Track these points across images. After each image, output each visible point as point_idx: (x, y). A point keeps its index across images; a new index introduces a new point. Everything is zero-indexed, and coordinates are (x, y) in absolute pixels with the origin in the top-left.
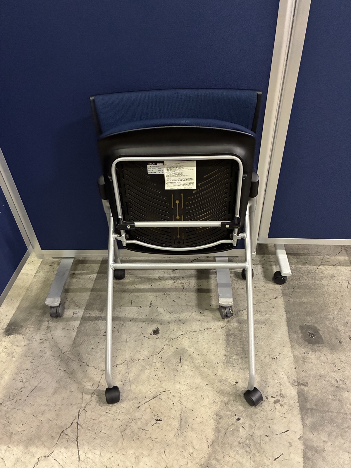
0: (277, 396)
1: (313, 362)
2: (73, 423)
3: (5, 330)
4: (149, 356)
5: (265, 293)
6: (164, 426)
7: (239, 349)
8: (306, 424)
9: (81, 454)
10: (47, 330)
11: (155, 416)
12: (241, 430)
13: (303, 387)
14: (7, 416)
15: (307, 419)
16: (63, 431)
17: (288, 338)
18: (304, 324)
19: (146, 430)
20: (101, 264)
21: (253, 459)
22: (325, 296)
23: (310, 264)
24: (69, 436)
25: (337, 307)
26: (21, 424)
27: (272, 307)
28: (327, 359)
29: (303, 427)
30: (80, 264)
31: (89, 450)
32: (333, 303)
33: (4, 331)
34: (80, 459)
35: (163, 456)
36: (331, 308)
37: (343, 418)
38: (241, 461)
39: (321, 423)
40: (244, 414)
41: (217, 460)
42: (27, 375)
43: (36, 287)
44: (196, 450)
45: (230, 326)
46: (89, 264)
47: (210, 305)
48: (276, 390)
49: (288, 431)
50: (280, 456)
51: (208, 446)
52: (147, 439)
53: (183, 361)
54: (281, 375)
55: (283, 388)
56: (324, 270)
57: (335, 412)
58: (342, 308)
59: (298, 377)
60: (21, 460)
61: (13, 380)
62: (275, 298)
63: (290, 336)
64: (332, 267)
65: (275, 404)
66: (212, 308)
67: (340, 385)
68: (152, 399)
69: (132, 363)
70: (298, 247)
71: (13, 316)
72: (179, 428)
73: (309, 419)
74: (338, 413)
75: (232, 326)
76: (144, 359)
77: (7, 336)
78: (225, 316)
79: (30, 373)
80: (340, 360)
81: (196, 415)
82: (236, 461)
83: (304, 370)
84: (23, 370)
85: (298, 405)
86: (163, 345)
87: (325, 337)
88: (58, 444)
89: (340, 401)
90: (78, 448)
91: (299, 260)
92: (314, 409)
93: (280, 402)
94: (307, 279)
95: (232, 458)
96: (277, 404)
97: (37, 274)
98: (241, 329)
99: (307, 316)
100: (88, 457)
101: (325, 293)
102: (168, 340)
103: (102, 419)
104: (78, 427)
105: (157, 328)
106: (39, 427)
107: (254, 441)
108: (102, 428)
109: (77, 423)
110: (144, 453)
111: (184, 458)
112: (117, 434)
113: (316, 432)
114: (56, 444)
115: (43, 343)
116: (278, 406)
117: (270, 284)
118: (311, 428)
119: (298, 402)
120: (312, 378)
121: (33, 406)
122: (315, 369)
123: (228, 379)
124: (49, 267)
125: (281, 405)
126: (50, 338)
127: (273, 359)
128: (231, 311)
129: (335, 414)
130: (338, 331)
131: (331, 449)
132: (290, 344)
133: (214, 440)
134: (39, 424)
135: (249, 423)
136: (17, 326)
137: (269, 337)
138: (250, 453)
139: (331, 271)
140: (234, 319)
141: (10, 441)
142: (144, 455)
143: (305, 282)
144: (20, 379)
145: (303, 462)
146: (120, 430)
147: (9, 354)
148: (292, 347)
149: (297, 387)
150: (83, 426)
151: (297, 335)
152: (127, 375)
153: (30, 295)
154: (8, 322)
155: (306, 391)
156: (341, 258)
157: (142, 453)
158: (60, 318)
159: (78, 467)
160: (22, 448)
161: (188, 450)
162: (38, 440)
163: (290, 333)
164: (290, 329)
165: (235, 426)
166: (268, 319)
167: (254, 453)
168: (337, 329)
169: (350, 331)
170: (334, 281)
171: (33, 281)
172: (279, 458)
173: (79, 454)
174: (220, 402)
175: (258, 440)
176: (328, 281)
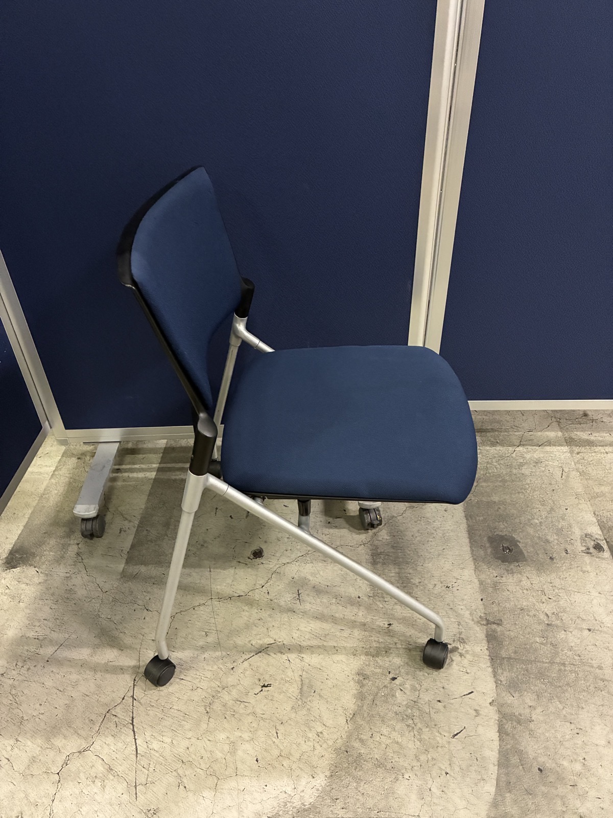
0: (454, 641)
1: (510, 590)
2: (125, 697)
3: (5, 561)
4: (247, 591)
6: (276, 695)
7: (393, 574)
8: (501, 681)
9: (140, 744)
10: (76, 558)
11: (260, 680)
12: (398, 694)
13: (494, 626)
14: (14, 692)
15: (502, 673)
16: (109, 710)
17: (471, 556)
18: (495, 534)
19: (246, 702)
20: (164, 453)
21: (419, 737)
22: (526, 492)
23: (502, 444)
24: (119, 718)
25: (546, 507)
26: (39, 703)
27: (443, 510)
28: (532, 584)
29: (497, 686)
30: (128, 454)
31: (153, 737)
32: (540, 502)
33: (3, 562)
34: (139, 752)
35: (274, 740)
36: (537, 508)
37: (560, 670)
38: (400, 740)
39: (524, 679)
40: (403, 671)
41: (362, 741)
42: (45, 628)
43: (56, 492)
44: (328, 727)
45: (377, 540)
46: (143, 454)
47: (345, 511)
48: (453, 634)
49: (472, 692)
50: (462, 731)
51: (347, 720)
52: (248, 715)
53: (304, 597)
54: (460, 611)
55: (463, 630)
56: (526, 453)
57: (546, 663)
58: (554, 508)
59: (487, 613)
60: (41, 759)
61: (22, 636)
63: (474, 553)
64: (537, 448)
65: (451, 654)
66: (348, 514)
67: (552, 621)
68: (253, 656)
69: (220, 603)
71: (18, 539)
72: (299, 696)
73: (506, 674)
74: (552, 663)
75: (380, 541)
76: (239, 596)
77: (10, 569)
78: (368, 524)
79: (50, 624)
81: (326, 676)
82: (391, 741)
83: (496, 601)
84: (39, 621)
85: (488, 654)
86: (271, 574)
87: (527, 552)
88: (101, 731)
89: (554, 645)
90: (135, 736)
91: (484, 439)
92: (512, 659)
93: (460, 651)
94: (498, 466)
95: (386, 737)
96: (455, 653)
97: (56, 473)
98: (395, 545)
99: (499, 522)
100: (151, 748)
101: (527, 487)
102: (278, 566)
103: (174, 688)
104: (134, 703)
105: (259, 548)
106: (67, 706)
107: (419, 710)
108: (174, 703)
109: (133, 697)
110: (243, 736)
111: (309, 740)
112: (199, 710)
113: (517, 692)
114: (98, 732)
115: (71, 578)
116: (455, 656)
118: (509, 687)
119: (487, 649)
120: (508, 613)
121: (57, 675)
122: (512, 599)
123: (376, 620)
124: (77, 461)
125: (461, 655)
126: (81, 570)
127: (447, 587)
128: (378, 517)
129: (546, 664)
130: (547, 541)
131: (541, 718)
132: (473, 564)
133: (356, 712)
134: (67, 702)
135: (411, 683)
136: (26, 554)
137: (439, 555)
138: (413, 728)
139: (536, 453)
140: (384, 530)
141: (19, 732)
142: (243, 740)
143: (496, 471)
144: (34, 634)
145: (498, 739)
146: (203, 704)
147: (13, 597)
148: (476, 569)
149: (484, 626)
150: (141, 701)
151: (483, 551)
152: (213, 620)
153: (45, 505)
154: (11, 549)
155: (499, 633)
156: (551, 434)
157: (241, 737)
158: (97, 539)
159: (135, 765)
160: (40, 741)
161: (314, 728)
162: (67, 727)
163: (473, 548)
164: (473, 541)
165: (389, 688)
166: (438, 528)
167: (420, 728)
168: (547, 540)
169: (567, 541)
170: (541, 468)
171: (49, 483)
172: (459, 734)
173: (137, 745)
174: (364, 655)
175: (426, 708)
176: (531, 468)
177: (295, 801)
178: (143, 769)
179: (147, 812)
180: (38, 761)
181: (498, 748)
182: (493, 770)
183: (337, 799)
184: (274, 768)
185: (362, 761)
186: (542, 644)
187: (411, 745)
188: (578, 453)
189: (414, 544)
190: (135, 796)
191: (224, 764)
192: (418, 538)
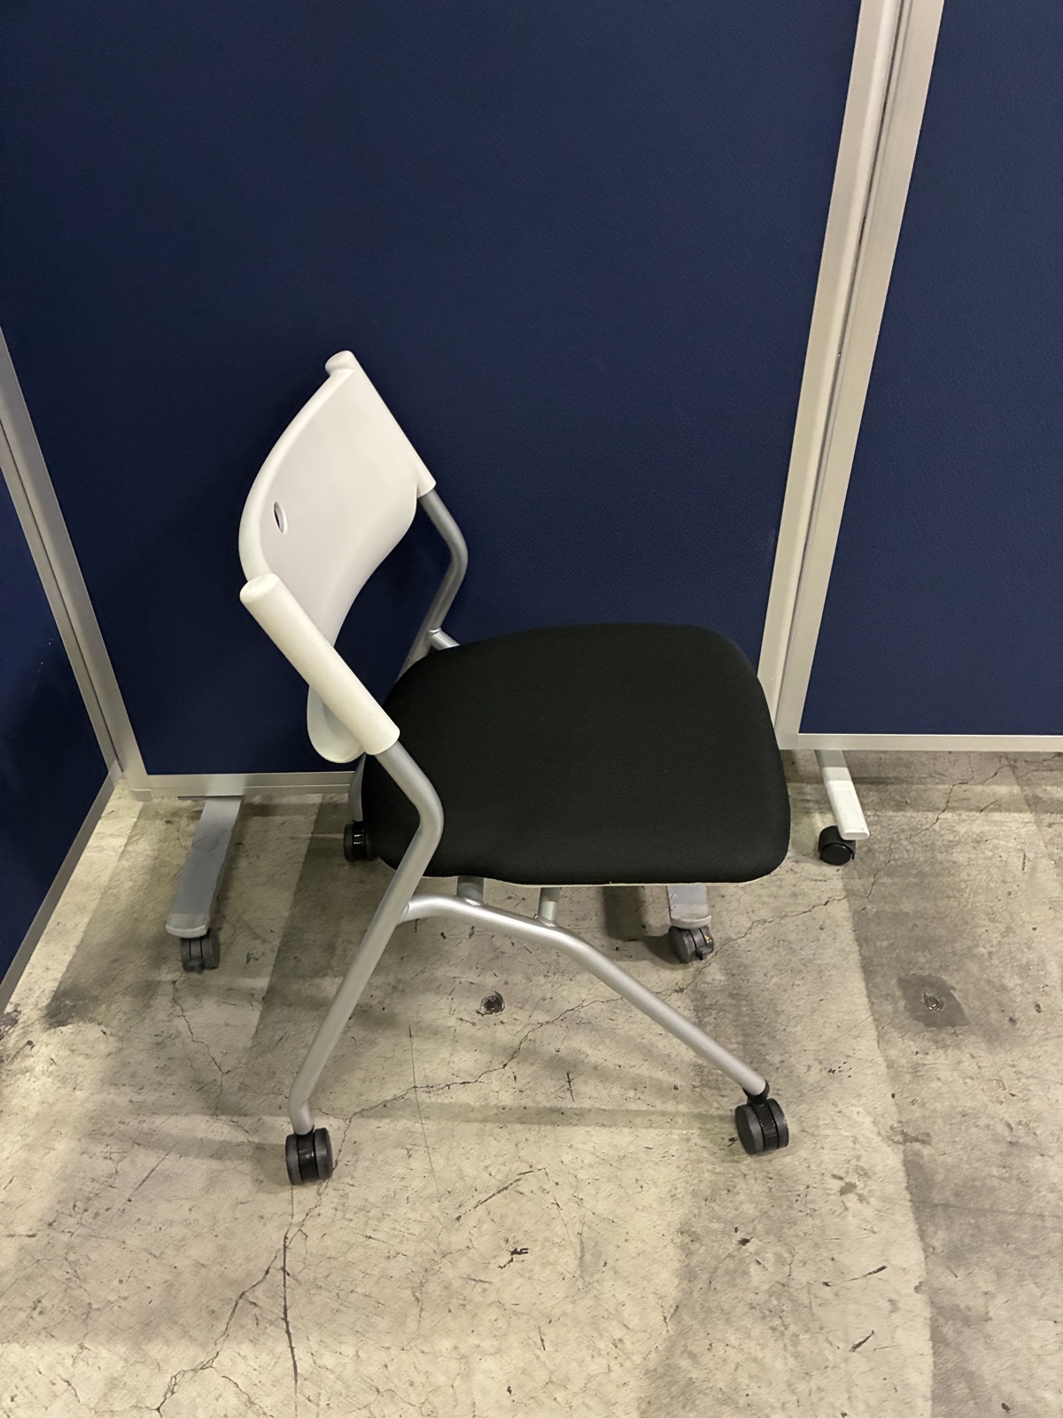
0: (847, 1172)
1: (942, 1078)
2: (270, 1271)
3: (45, 1011)
4: (477, 1073)
5: (796, 890)
6: (537, 1269)
7: (735, 1046)
8: (933, 1248)
9: (302, 1357)
10: (171, 1007)
11: (507, 1241)
12: (753, 1269)
13: (917, 1146)
14: (72, 1257)
15: (936, 1233)
16: (243, 1293)
17: (869, 1013)
18: (911, 973)
19: (485, 1282)
20: (319, 814)
21: (792, 1349)
22: (962, 895)
23: (914, 805)
24: (261, 1308)
25: (998, 924)
26: (117, 1280)
27: (817, 927)
28: (980, 1067)
29: (926, 1257)
30: (256, 815)
31: (323, 1344)
32: (987, 914)
33: (42, 1014)
34: (299, 1371)
35: (538, 1352)
36: (982, 926)
37: (1035, 1227)
38: (760, 1355)
39: (974, 1244)
40: (759, 1227)
41: (693, 1356)
42: (122, 1138)
43: (131, 884)
44: (632, 1330)
45: (704, 983)
46: (281, 816)
47: (644, 927)
48: (844, 1158)
49: (883, 1268)
50: (868, 1338)
51: (665, 1318)
52: (490, 1305)
53: (578, 1086)
54: (855, 1116)
55: (863, 1153)
56: (958, 823)
57: (1011, 1214)
58: (1012, 925)
59: (904, 1120)
60: (125, 1384)
61: (83, 1153)
62: (826, 903)
63: (875, 1008)
64: (978, 814)
65: (843, 1196)
66: (649, 934)
67: (1019, 1137)
68: (494, 1195)
69: (431, 1095)
70: (880, 758)
71: (67, 970)
72: (578, 1272)
73: (941, 1234)
74: (1020, 1214)
75: (708, 984)
76: (464, 1083)
77: (55, 1027)
78: (692, 955)
79: (132, 1132)
80: (1014, 1070)
81: (625, 1235)
82: (745, 1357)
83: (917, 1098)
84: (111, 1124)
85: (908, 1197)
86: (518, 1043)
87: (969, 1007)
88: (230, 1331)
89: (1023, 1183)
90: (290, 1342)
91: (884, 796)
92: (952, 1206)
93: (858, 1190)
94: (910, 847)
95: (735, 1350)
96: (849, 1194)
97: (130, 848)
98: (735, 992)
99: (917, 951)
100: (322, 1364)
101: (963, 886)
102: (529, 1029)
103: (356, 1254)
104: (287, 1282)
105: (494, 994)
106: (169, 1285)
107: (792, 1300)
108: (357, 1282)
109: (283, 1269)
110: (481, 1345)
112: (401, 1295)
113: (962, 1268)
114: (225, 1334)
115: (165, 1046)
116: (851, 1200)
117: (809, 865)
118: (948, 1257)
119: (906, 1188)
120: (940, 1120)
121: (150, 1228)
122: (947, 1096)
123: (708, 1130)
124: (165, 827)
125: (861, 1198)
126: (182, 1030)
127: (830, 1071)
128: (707, 938)
129: (1011, 1217)
130: (1003, 988)
131: (1005, 1314)
132: (874, 1029)
133: (681, 1302)
134: (169, 1278)
135: (775, 1250)
136: (83, 999)
137: (814, 1011)
138: (783, 1333)
139: (977, 824)
140: (713, 964)
141: (85, 1331)
142: (484, 1352)
143: (906, 856)
144: (104, 1150)
145: (931, 1352)
146: (409, 1285)
147: (64, 1081)
148: (881, 1038)
149: (900, 1146)
150: (299, 1277)
151: (891, 1004)
152: (419, 1128)
153: (112, 907)
154: (55, 989)
155: (926, 1158)
156: (1002, 790)
157: (478, 1346)
158: (210, 972)
159: (294, 1396)
160: (123, 1349)
161: (607, 1332)
162: (170, 1324)
163: (873, 1000)
164: (873, 987)
165: (736, 1258)
166: (810, 961)
167: (794, 1333)
168: (1002, 985)
169: (1038, 988)
170: (987, 852)
171: (116, 868)
172: (864, 1344)
173: (296, 1358)
174: (689, 1197)
175: (803, 1297)
176: (969, 852)
178: (309, 1403)
180: (122, 1386)
181: (932, 1368)
182: (926, 1408)
184: (540, 1404)
185: (695, 1393)
186: (1001, 1179)
187: (780, 1364)
188: (1050, 825)
189: (767, 990)
191: (452, 1397)
192: (775, 980)
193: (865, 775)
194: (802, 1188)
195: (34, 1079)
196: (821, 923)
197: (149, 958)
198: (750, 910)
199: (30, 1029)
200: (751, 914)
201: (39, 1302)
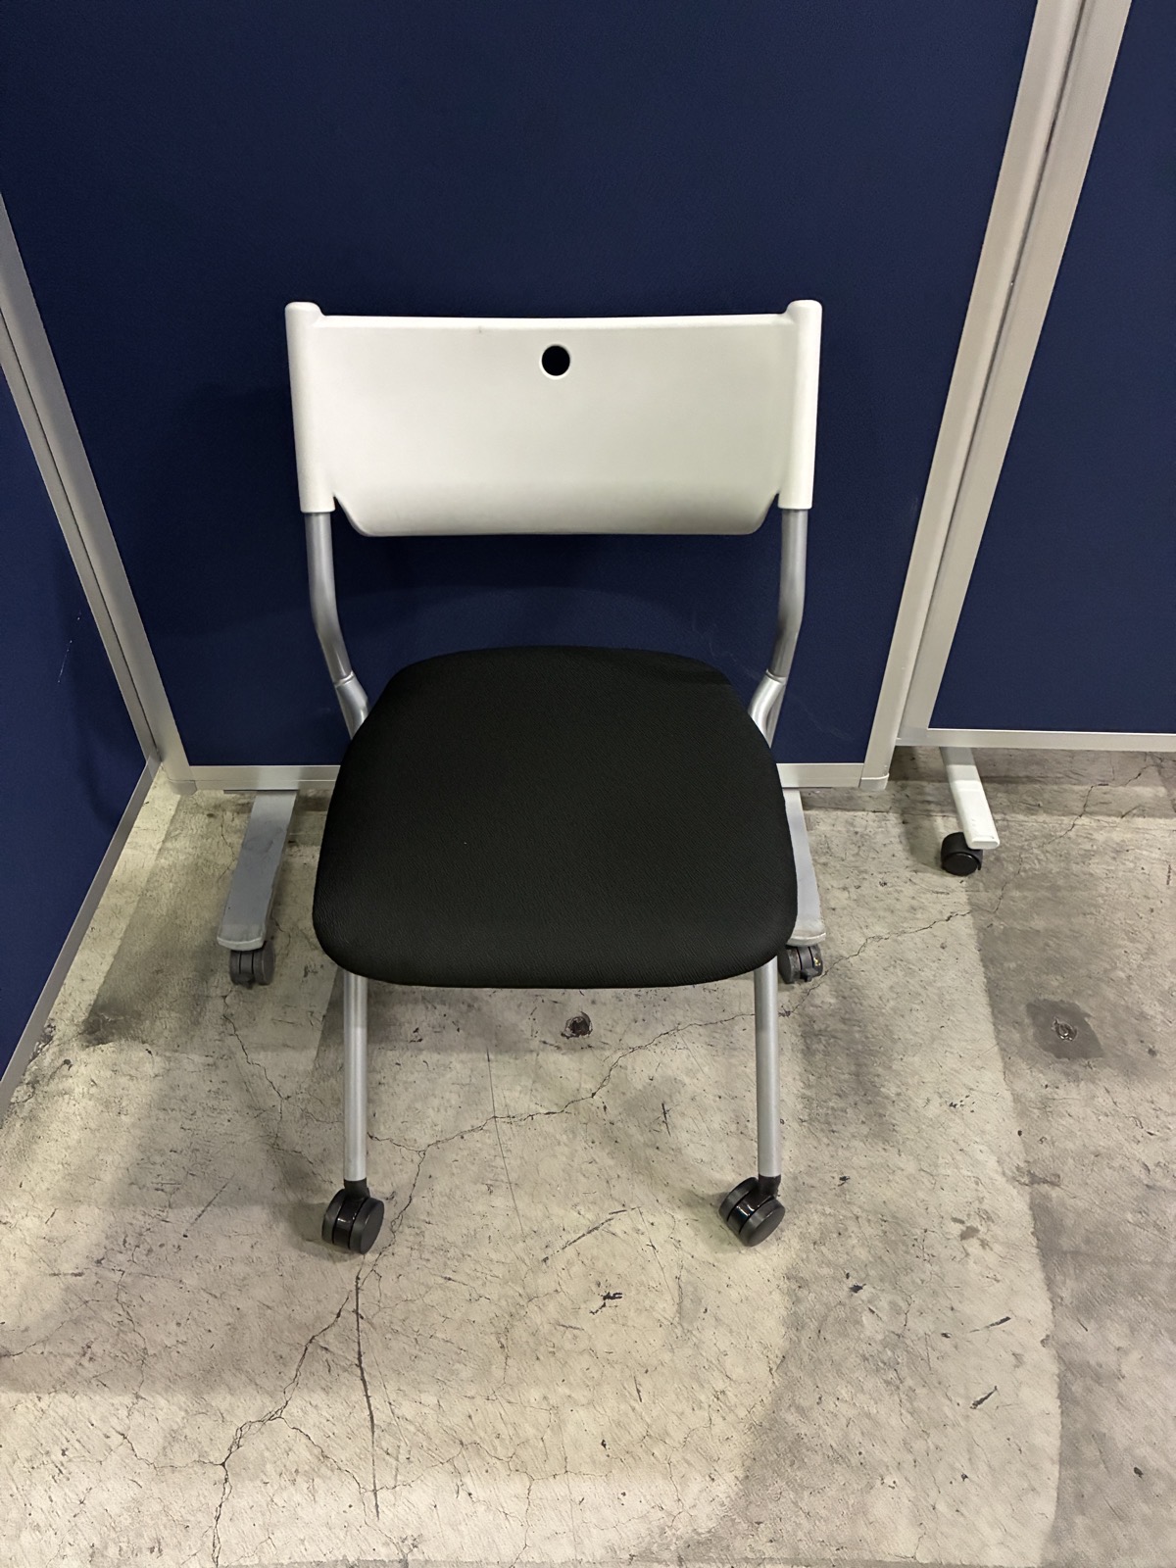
1: (1073, 1114)
2: (342, 1313)
3: (82, 1028)
4: (562, 1102)
5: (914, 903)
6: (631, 1315)
7: (847, 1076)
8: (1062, 1299)
9: (379, 1406)
10: (223, 1025)
11: (599, 1285)
12: (866, 1319)
13: (1046, 1187)
14: (123, 1297)
15: (1064, 1283)
16: (313, 1337)
17: (994, 1042)
18: (1042, 998)
19: (575, 1328)
21: (908, 1405)
22: (1100, 912)
23: (1048, 810)
24: (333, 1354)
25: (1138, 945)
26: (175, 1322)
27: (938, 946)
28: (1115, 1103)
29: (1054, 1309)
30: (309, 809)
31: (401, 1393)
32: (1127, 933)
33: (79, 1030)
34: (375, 1422)
35: (634, 1404)
38: (874, 1411)
39: (1106, 1295)
40: (872, 1273)
41: (801, 1410)
42: (175, 1168)
43: (171, 886)
44: (735, 1381)
45: (812, 1006)
48: (965, 1201)
49: (1008, 1319)
50: (990, 1394)
51: (771, 1370)
52: (581, 1353)
53: (674, 1117)
54: (978, 1155)
55: (987, 1195)
56: (1095, 830)
57: (1147, 1263)
58: (1155, 946)
59: (1031, 1160)
60: (186, 1437)
61: (132, 1184)
62: (949, 919)
63: (1002, 1037)
64: (1118, 820)
65: (964, 1241)
67: (1157, 1181)
68: (584, 1235)
69: (513, 1126)
70: (1010, 756)
71: (104, 982)
72: (677, 1319)
73: (1070, 1284)
74: (1157, 1263)
75: (817, 1007)
76: (548, 1113)
77: (94, 1045)
78: (796, 973)
79: (185, 1162)
80: (1153, 1106)
81: (727, 1281)
82: (857, 1412)
83: (1046, 1136)
84: (161, 1152)
85: (1035, 1244)
86: (608, 1069)
87: (1105, 1036)
88: (301, 1379)
89: (1161, 1229)
90: (366, 1390)
91: (1014, 797)
92: (1083, 1254)
93: (981, 1235)
94: (1042, 857)
95: (846, 1404)
96: (971, 1239)
97: (169, 845)
98: (847, 1016)
99: (1048, 974)
100: (400, 1415)
101: (1101, 901)
102: (620, 1054)
103: (435, 1297)
104: (360, 1325)
105: (581, 1015)
106: (231, 1328)
107: (908, 1352)
108: (436, 1327)
109: (356, 1312)
110: (573, 1395)
111: (701, 1408)
112: (487, 1342)
113: (1092, 1320)
114: (295, 1381)
115: (217, 1068)
116: (973, 1246)
117: (929, 875)
118: (1078, 1308)
119: (1032, 1233)
120: (1071, 1161)
121: (208, 1266)
122: (1079, 1133)
123: (817, 1168)
124: (207, 821)
125: (984, 1244)
126: (234, 1050)
127: (951, 1105)
128: (816, 961)
129: (1146, 1267)
130: (1142, 1016)
131: (1138, 1372)
132: (1000, 1060)
133: (788, 1352)
134: (231, 1320)
135: (890, 1297)
136: (124, 1014)
137: (934, 1039)
138: (898, 1388)
139: (1117, 831)
140: (824, 985)
141: (140, 1379)
142: (576, 1403)
143: (1037, 867)
144: (154, 1180)
145: (1059, 1411)
146: (493, 1330)
147: (107, 1104)
148: (1007, 1069)
149: (1027, 1188)
150: (374, 1321)
151: (1019, 1032)
152: (499, 1162)
153: (152, 912)
154: (92, 1002)
155: (1054, 1201)
156: (1147, 793)
157: (569, 1396)
158: (261, 987)
159: (370, 1449)
160: (183, 1399)
161: (708, 1383)
162: (234, 1371)
163: (1000, 1027)
164: (999, 1012)
165: (847, 1307)
166: (930, 984)
167: (910, 1387)
168: (1142, 1013)
170: (1127, 863)
171: (156, 866)
172: (986, 1401)
173: (372, 1408)
174: (797, 1240)
175: (920, 1349)
176: (1108, 864)
177: (680, 1526)
178: (387, 1457)
179: (400, 1543)
180: (183, 1439)
181: (1060, 1428)
182: (1053, 1471)
183: (759, 1523)
184: (637, 1459)
185: (804, 1450)
186: (1137, 1225)
187: (894, 1419)
189: (883, 1014)
190: (374, 1511)
191: (541, 1451)
192: (891, 1004)
193: (993, 774)
194: (919, 1232)
195: (74, 1102)
196: (942, 941)
197: (196, 970)
198: (863, 924)
199: (66, 1046)
200: (865, 930)
201: (89, 1347)
